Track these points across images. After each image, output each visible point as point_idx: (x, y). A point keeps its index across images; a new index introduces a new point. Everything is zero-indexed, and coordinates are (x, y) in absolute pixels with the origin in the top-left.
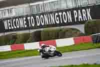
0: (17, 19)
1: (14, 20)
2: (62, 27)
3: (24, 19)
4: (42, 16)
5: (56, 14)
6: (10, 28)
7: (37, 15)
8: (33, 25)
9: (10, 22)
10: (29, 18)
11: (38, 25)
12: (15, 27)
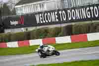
0: (49, 14)
1: (46, 14)
2: (93, 22)
3: (56, 13)
4: (73, 10)
5: (88, 9)
6: (41, 22)
7: (68, 9)
8: (65, 19)
9: (42, 17)
10: (60, 12)
11: (70, 19)
12: (47, 21)
